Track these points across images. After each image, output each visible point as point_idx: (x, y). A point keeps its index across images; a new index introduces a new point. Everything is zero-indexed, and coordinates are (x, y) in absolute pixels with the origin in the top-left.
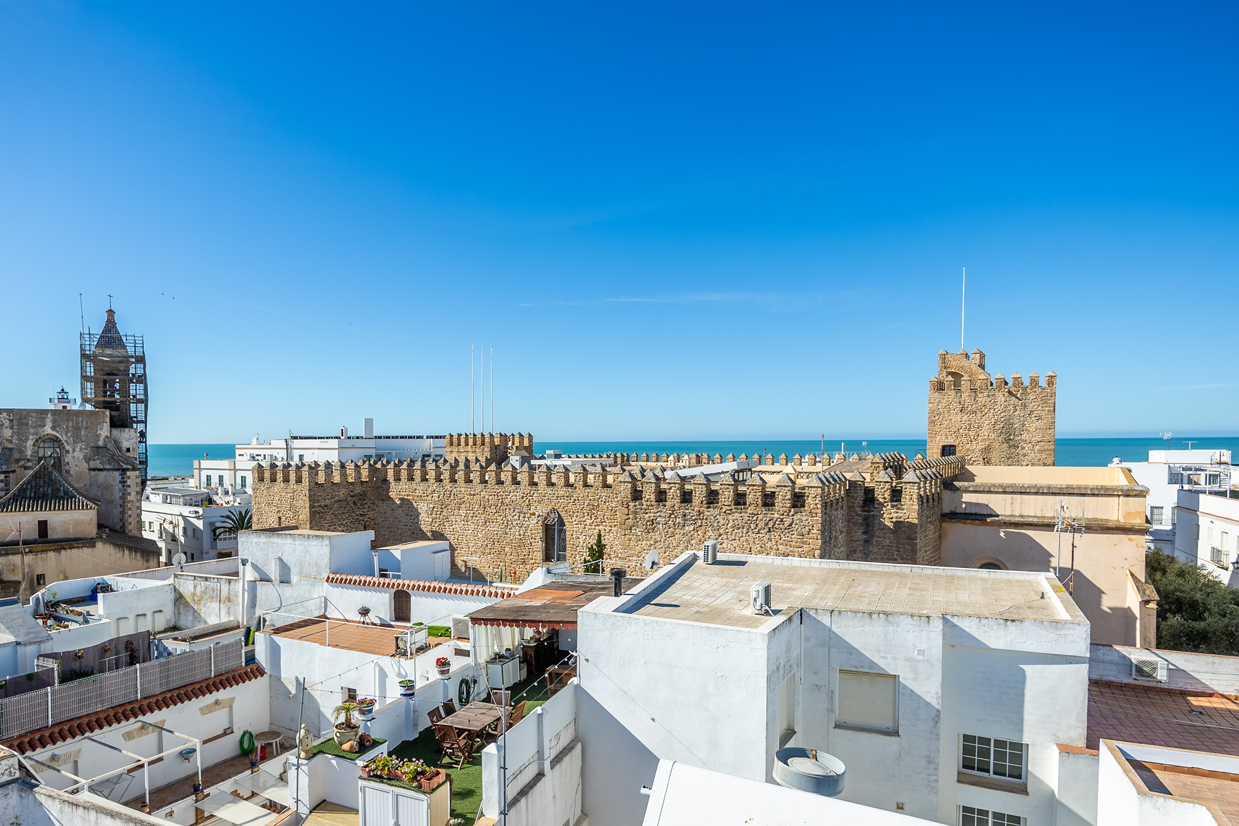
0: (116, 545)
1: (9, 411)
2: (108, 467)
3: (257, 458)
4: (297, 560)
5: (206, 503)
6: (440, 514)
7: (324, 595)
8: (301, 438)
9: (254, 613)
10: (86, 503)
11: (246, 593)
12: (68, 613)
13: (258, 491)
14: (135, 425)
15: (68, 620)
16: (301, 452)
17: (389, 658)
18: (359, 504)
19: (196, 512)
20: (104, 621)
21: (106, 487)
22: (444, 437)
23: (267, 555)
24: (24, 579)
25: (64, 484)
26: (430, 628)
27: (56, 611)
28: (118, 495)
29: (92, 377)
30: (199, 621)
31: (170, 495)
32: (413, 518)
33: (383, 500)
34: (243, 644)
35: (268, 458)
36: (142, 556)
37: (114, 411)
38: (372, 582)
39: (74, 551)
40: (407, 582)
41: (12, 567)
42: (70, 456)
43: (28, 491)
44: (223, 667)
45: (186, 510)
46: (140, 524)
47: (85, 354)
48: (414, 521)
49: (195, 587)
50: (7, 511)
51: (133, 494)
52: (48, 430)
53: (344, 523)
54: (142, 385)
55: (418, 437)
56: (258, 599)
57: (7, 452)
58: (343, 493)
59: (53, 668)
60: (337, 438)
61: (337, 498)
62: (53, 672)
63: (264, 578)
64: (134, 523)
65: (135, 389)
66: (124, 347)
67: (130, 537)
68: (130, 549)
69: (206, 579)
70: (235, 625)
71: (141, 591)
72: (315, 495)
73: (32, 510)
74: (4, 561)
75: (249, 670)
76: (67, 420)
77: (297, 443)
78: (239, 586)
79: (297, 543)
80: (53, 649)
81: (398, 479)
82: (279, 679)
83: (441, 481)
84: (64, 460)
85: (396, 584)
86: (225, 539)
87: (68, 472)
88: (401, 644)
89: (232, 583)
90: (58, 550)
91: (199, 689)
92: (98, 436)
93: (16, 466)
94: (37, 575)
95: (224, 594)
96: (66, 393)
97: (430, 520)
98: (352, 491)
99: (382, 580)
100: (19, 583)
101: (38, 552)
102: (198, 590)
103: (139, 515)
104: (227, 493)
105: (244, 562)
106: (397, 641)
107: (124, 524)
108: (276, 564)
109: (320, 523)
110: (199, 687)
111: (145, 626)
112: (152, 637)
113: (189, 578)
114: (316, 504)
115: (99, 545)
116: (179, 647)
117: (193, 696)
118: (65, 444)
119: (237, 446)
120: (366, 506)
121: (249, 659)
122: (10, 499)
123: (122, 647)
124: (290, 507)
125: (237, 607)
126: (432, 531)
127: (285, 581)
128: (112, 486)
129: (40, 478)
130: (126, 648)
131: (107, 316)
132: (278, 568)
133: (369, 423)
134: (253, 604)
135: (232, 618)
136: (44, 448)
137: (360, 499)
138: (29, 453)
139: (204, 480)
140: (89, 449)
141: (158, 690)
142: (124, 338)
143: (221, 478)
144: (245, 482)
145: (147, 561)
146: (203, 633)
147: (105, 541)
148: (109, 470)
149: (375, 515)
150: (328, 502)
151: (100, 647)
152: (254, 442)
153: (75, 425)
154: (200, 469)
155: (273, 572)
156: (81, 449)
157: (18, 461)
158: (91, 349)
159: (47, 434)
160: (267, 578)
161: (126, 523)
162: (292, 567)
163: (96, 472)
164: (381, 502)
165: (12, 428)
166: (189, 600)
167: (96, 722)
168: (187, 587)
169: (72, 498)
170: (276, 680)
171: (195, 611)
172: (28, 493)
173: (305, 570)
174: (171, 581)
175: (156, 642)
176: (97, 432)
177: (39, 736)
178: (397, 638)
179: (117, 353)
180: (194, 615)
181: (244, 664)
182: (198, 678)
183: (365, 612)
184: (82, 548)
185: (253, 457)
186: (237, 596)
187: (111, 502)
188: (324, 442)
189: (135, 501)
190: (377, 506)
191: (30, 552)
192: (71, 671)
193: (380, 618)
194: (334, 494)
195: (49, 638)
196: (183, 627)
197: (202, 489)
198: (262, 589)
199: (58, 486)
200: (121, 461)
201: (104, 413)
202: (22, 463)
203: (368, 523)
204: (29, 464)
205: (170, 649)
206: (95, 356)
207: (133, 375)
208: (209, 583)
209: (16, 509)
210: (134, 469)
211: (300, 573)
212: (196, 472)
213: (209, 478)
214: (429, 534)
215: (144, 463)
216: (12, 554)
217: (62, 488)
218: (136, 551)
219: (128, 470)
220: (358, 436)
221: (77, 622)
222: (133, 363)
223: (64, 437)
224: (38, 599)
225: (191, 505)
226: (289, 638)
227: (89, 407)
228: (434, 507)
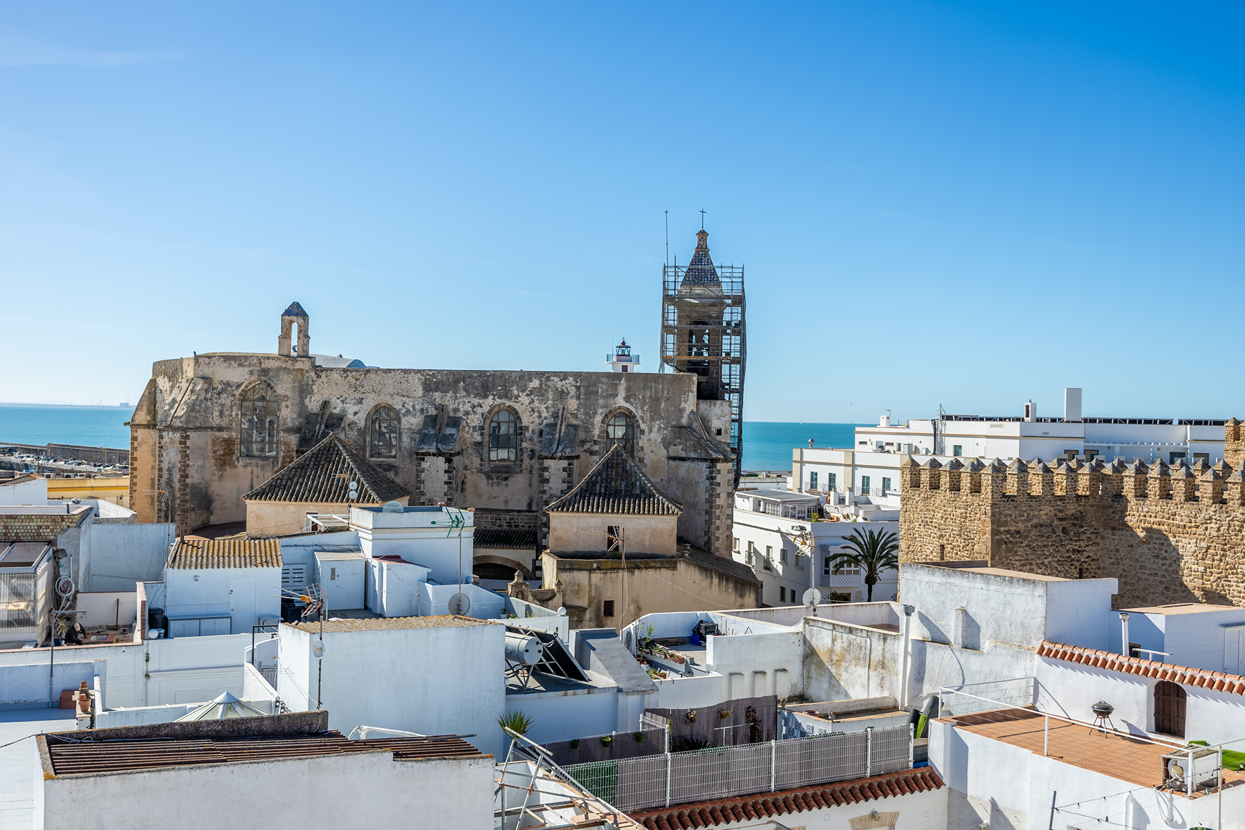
0: (703, 569)
1: (577, 375)
2: (692, 455)
3: (887, 448)
4: (992, 615)
5: (816, 515)
6: (1221, 560)
7: (1035, 675)
8: (958, 418)
9: (921, 690)
10: (668, 506)
11: (909, 658)
12: (666, 657)
13: (910, 503)
14: (727, 396)
15: (666, 668)
16: (958, 441)
17: (1153, 791)
18: (1072, 533)
19: (802, 528)
20: (714, 674)
21: (689, 484)
22: (1221, 423)
23: (944, 602)
24: (590, 604)
25: (640, 478)
26: (1225, 753)
27: (651, 653)
28: (703, 496)
29: (675, 327)
30: (838, 693)
31: (764, 500)
32: (1168, 562)
33: (1113, 529)
34: (912, 734)
35: (904, 449)
36: (736, 588)
37: (701, 375)
38: (1117, 663)
39: (651, 572)
40: (1180, 670)
41: (576, 588)
42: (645, 437)
43: (598, 485)
44: (884, 764)
45: (788, 525)
46: (730, 542)
47: (668, 295)
48: (1170, 569)
49: (834, 640)
50: (573, 511)
51: (724, 495)
52: (620, 401)
53: (1046, 561)
54: (738, 338)
55: (1163, 422)
56: (927, 670)
57: (572, 430)
58: (1045, 513)
59: (664, 730)
60: (1018, 420)
61: (1035, 521)
62: (664, 735)
63: (937, 637)
64: (722, 538)
65: (729, 344)
66: (719, 284)
67: (718, 559)
68: (720, 576)
69: (851, 630)
70: (891, 704)
71: (760, 638)
72: (1000, 513)
73: (602, 512)
74: (568, 579)
75: (919, 775)
76: (644, 388)
77: (951, 427)
78: (899, 648)
79: (992, 588)
80: (657, 705)
81: (1142, 495)
82: (964, 796)
83: (1224, 502)
84: (638, 444)
85: (1160, 670)
86: (849, 572)
87: (641, 460)
88: (1173, 772)
89: (889, 641)
90: (631, 569)
91: (850, 791)
92: (681, 411)
93: (581, 449)
94: (605, 601)
95: (877, 655)
96: (628, 347)
97: (1201, 569)
98: (1061, 511)
99: (1134, 662)
100: (585, 609)
101: (607, 569)
102: (838, 646)
103: (730, 527)
104: (841, 501)
105: (908, 611)
106: (1166, 765)
107: (709, 539)
108: (957, 618)
109: (1007, 559)
110: (850, 787)
111: (764, 689)
112: (779, 706)
113: (826, 626)
114: (1002, 529)
115: (681, 566)
116: (818, 726)
117: (843, 799)
118: (641, 422)
119: (857, 429)
120: (1084, 537)
121: (919, 758)
122: (577, 494)
123: (742, 715)
124: (960, 531)
125: (894, 678)
126: (1203, 589)
127: (971, 645)
128: (696, 483)
129: (613, 467)
130: (747, 717)
131: (697, 241)
132: (960, 625)
133: (1074, 396)
134: (919, 675)
135: (886, 694)
136: (615, 426)
137: (1074, 525)
138: (596, 432)
139: (807, 478)
140: (670, 429)
141: (795, 782)
142: (718, 271)
143: (832, 478)
144: (868, 485)
145: (742, 596)
146: (846, 710)
147: (689, 562)
148: (693, 459)
149: (1099, 554)
150: (1021, 526)
151: (715, 710)
152: (883, 422)
153: (653, 396)
154: (802, 462)
155: (953, 629)
156: (660, 428)
157: (583, 442)
158: (676, 288)
159: (619, 408)
160: (942, 638)
161: (713, 537)
162: (983, 625)
163: (677, 462)
164: (1110, 532)
165: (578, 398)
166: (824, 659)
167: (721, 811)
168: (822, 640)
169: (650, 497)
170: (959, 798)
171: (832, 677)
172: (598, 488)
173: (1003, 631)
174: (799, 627)
175: (786, 713)
176: (680, 405)
177: (656, 816)
178: (1167, 761)
179: (709, 292)
180: (830, 682)
181: (911, 764)
182: (849, 775)
183: (1104, 711)
184: (660, 568)
185: (882, 447)
186: (895, 661)
187: (693, 506)
188: (996, 426)
189: (725, 506)
190: (1103, 538)
191: (599, 569)
192: (681, 737)
193: (1129, 725)
194: (1032, 513)
195: (654, 688)
196: (813, 697)
197: (804, 494)
198: (934, 655)
199: (633, 480)
200: (710, 447)
201: (690, 379)
202: (587, 446)
203: (1085, 566)
204: (596, 448)
205: (804, 726)
206: (681, 297)
207: (729, 323)
208: (854, 637)
209: (583, 509)
210: (726, 460)
211: (996, 637)
212: (796, 467)
213: (814, 476)
214: (1198, 593)
215: (738, 451)
216: (578, 570)
217: (638, 483)
218: (727, 580)
219: (718, 460)
220: (1054, 416)
221: (677, 672)
222: (728, 305)
223: (640, 411)
224: (629, 634)
225: (793, 517)
226: (982, 734)
227: (669, 370)
228: (1209, 548)
